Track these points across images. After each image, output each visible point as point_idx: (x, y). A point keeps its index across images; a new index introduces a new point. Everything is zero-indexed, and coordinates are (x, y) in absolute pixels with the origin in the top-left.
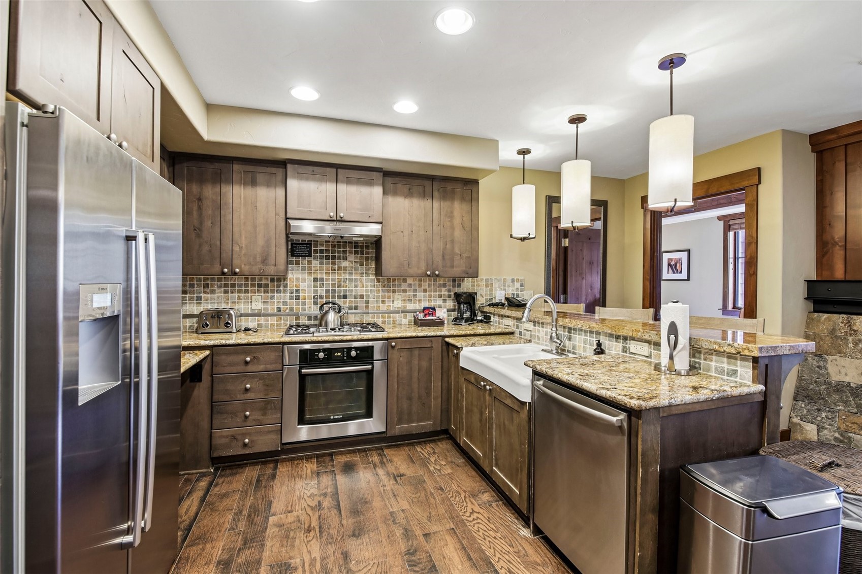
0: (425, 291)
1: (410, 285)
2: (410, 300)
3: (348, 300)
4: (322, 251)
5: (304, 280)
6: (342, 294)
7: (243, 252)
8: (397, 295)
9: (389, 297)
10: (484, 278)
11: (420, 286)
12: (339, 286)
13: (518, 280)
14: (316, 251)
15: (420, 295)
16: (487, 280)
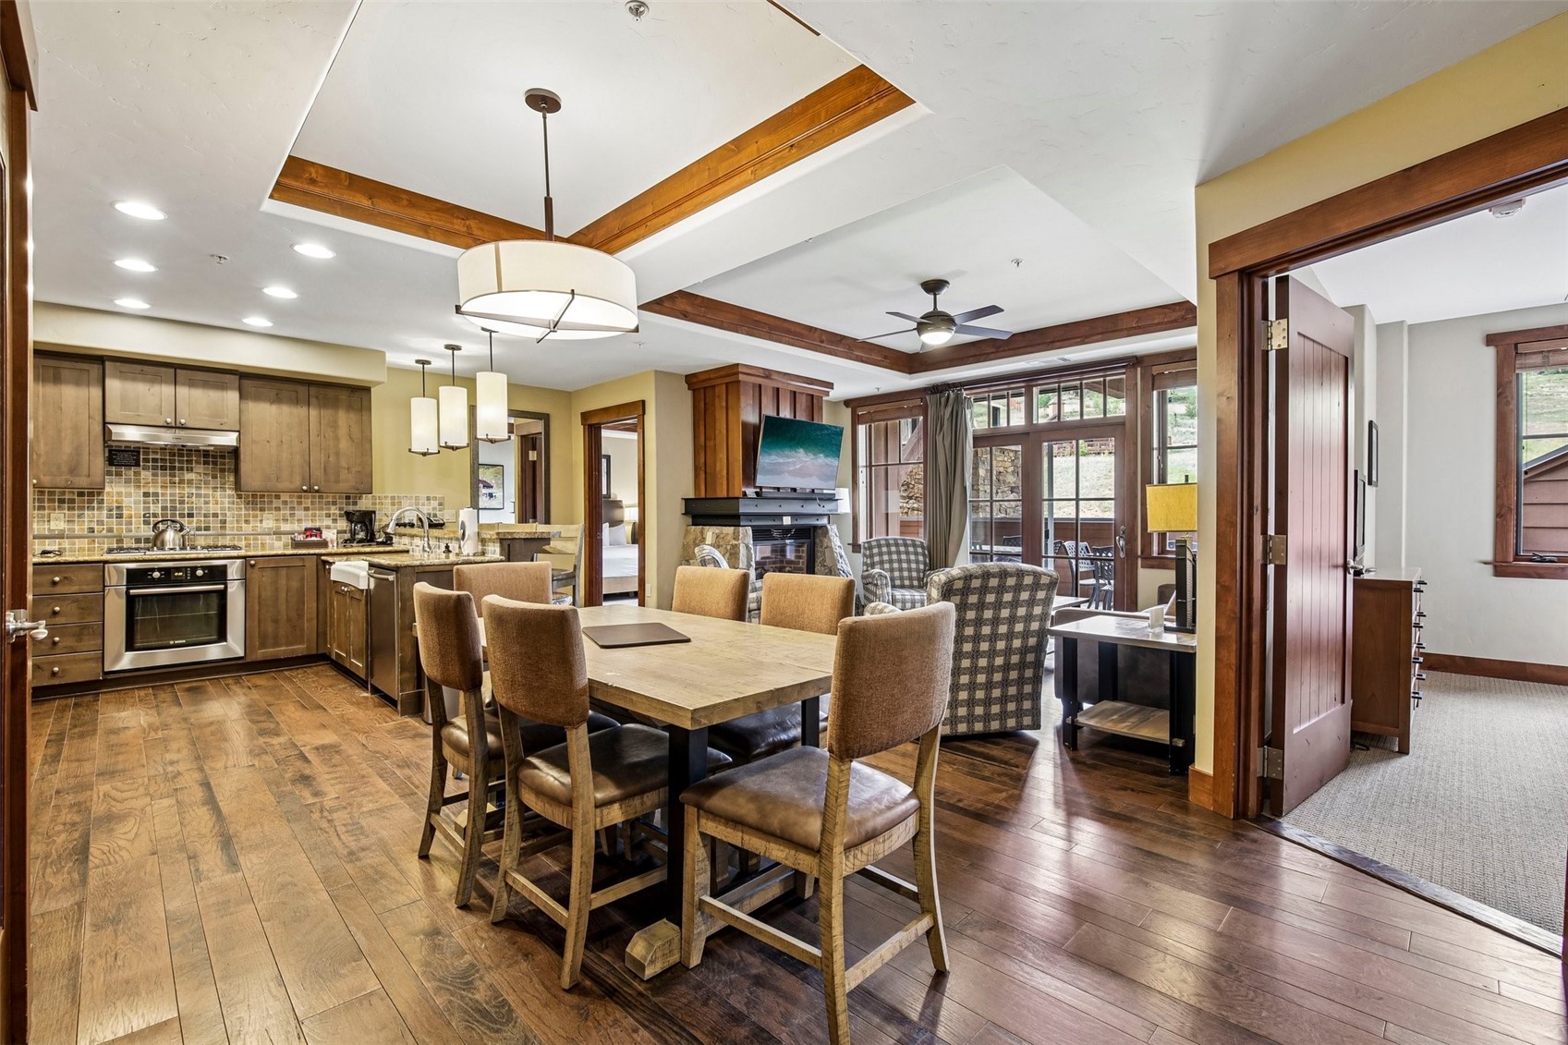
0: (307, 509)
1: (285, 503)
2: (286, 520)
3: (195, 519)
4: (155, 460)
5: (129, 495)
6: (186, 512)
7: (42, 460)
8: (266, 514)
9: (256, 516)
10: (390, 495)
11: (299, 503)
12: (182, 502)
13: (435, 498)
14: (146, 460)
15: (300, 513)
16: (393, 498)
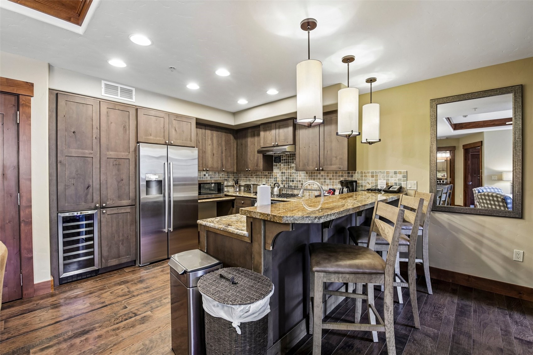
0: (330, 179)
1: (322, 176)
3: (294, 182)
5: (278, 173)
6: (292, 180)
8: (315, 181)
11: (328, 176)
12: (291, 176)
13: (400, 173)
14: (282, 160)
15: (328, 181)
